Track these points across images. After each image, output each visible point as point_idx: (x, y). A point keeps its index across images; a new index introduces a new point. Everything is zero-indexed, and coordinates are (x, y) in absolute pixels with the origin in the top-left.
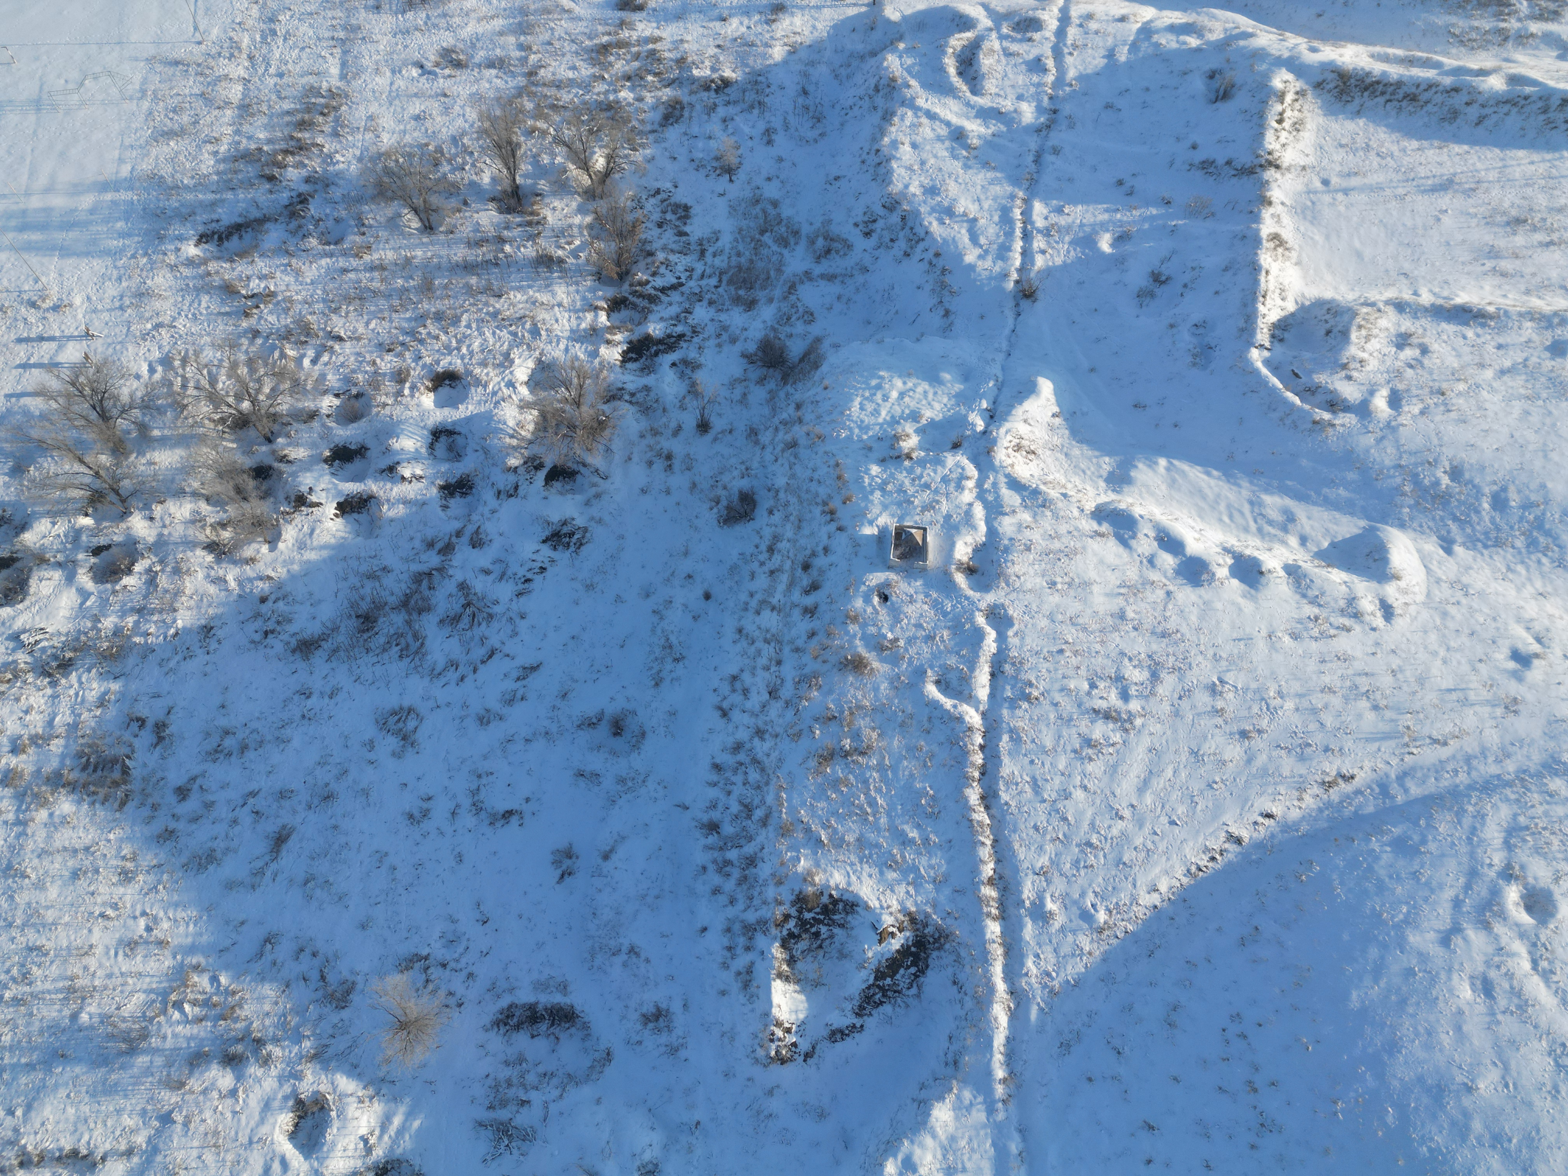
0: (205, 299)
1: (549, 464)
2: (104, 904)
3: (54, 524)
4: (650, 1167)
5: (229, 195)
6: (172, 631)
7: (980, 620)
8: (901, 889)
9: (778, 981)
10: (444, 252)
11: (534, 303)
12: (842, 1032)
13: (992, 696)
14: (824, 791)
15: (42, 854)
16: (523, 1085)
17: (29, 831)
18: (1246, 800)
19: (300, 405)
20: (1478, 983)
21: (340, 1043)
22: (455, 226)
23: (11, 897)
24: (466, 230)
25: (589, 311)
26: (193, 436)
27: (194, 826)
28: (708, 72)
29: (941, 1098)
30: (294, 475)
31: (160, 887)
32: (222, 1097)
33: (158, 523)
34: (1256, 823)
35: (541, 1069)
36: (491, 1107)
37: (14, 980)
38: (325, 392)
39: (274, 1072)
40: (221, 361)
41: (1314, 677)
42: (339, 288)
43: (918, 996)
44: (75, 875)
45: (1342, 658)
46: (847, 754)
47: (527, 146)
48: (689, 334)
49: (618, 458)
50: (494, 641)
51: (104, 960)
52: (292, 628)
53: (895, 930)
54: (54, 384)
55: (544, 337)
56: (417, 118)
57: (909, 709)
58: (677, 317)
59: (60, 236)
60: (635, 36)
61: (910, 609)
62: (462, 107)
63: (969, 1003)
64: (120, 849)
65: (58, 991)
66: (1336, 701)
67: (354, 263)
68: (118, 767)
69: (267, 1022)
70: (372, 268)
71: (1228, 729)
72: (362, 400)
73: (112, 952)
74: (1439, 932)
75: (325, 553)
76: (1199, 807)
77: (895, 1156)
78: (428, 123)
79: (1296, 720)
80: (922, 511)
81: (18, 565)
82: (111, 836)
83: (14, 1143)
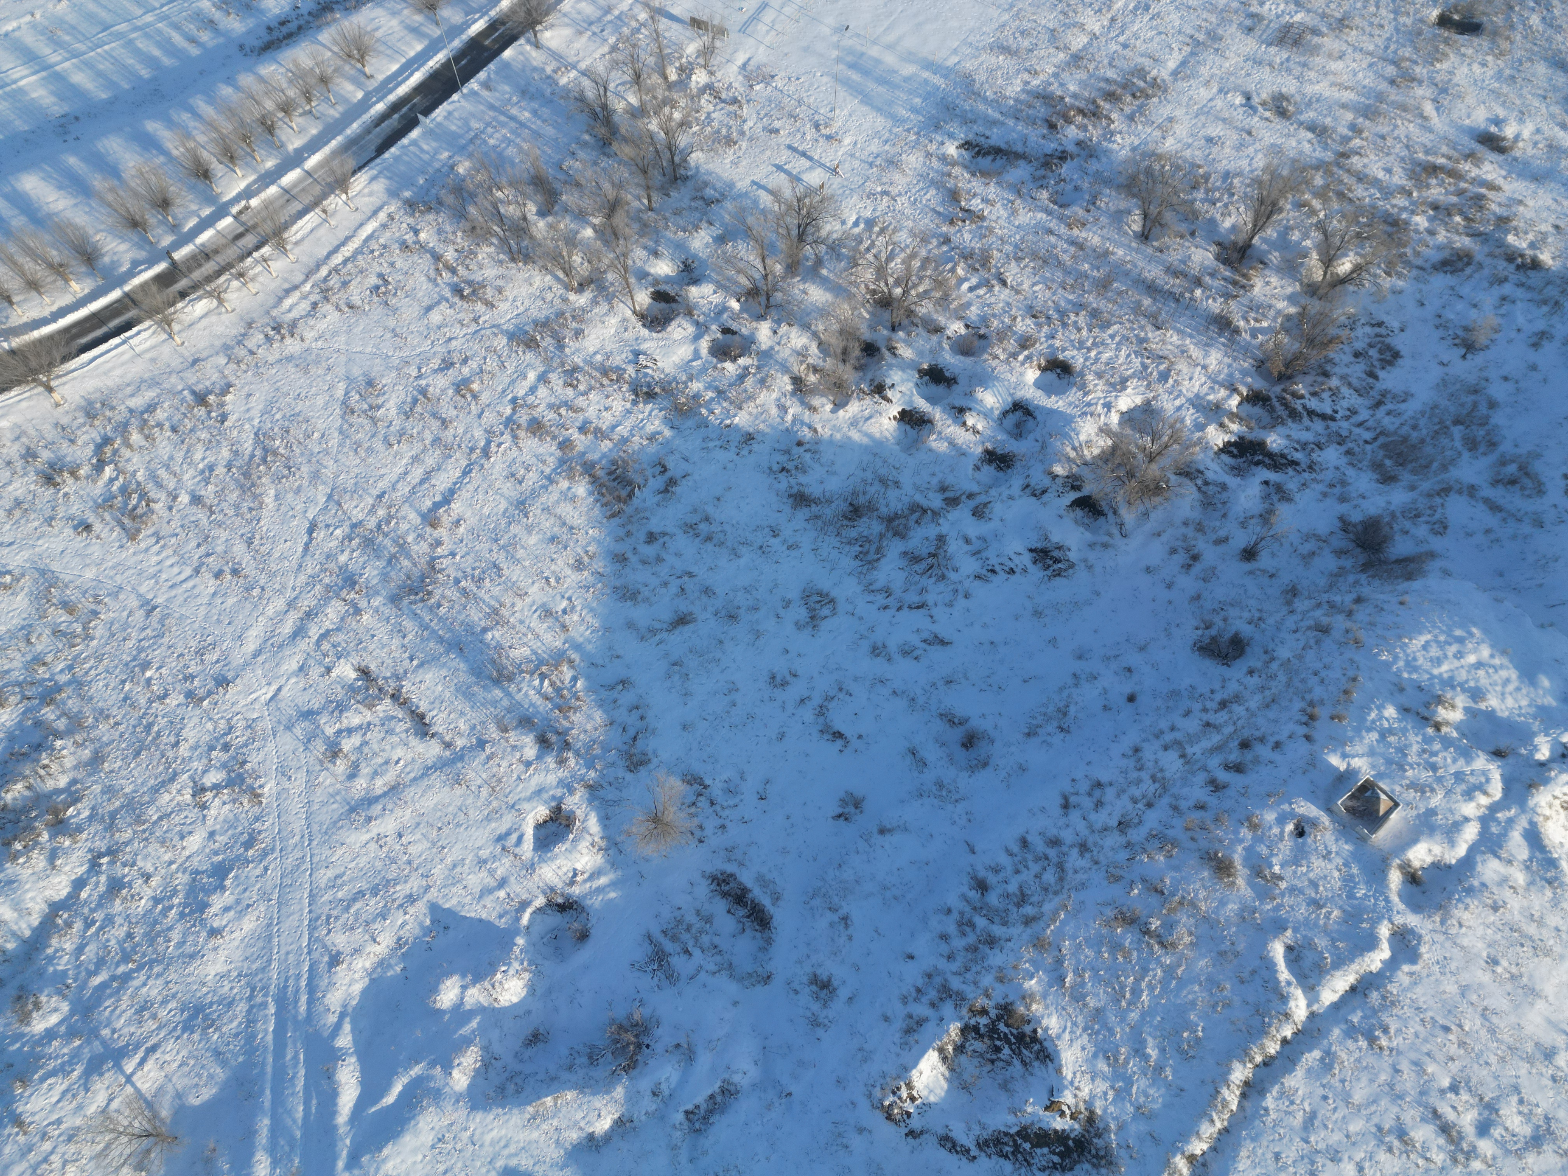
0: (933, 192)
1: (1086, 491)
2: (553, 572)
3: (715, 292)
4: (732, 1088)
5: (1011, 122)
6: (728, 422)
7: (1384, 931)
8: (1102, 1086)
9: (936, 1054)
10: (1140, 264)
11: (1183, 352)
12: (954, 1145)
13: (1336, 1006)
14: (1100, 943)
15: (546, 510)
16: (696, 940)
17: (550, 489)
19: (935, 316)
21: (611, 794)
22: (1168, 248)
23: (510, 523)
24: (1174, 257)
25: (1226, 388)
26: (846, 291)
27: (640, 567)
28: (1524, 245)
30: (890, 366)
31: (592, 590)
32: (520, 760)
33: (776, 339)
35: (716, 940)
36: (664, 932)
37: (473, 577)
38: (960, 318)
39: (560, 774)
40: (907, 246)
42: (1035, 243)
44: (553, 539)
46: (1147, 932)
47: (1288, 214)
48: (1304, 466)
49: (1150, 526)
50: (930, 598)
51: (526, 609)
52: (802, 479)
53: (1068, 1112)
54: (787, 193)
55: (1168, 385)
56: (1210, 140)
57: (1241, 947)
58: (1304, 446)
59: (872, 86)
60: (1474, 172)
61: (1318, 863)
62: (1256, 151)
64: (588, 544)
65: (489, 606)
67: (1063, 230)
68: (629, 488)
69: (582, 737)
70: (1073, 242)
72: (983, 342)
73: (534, 608)
75: (865, 440)
78: (1215, 150)
80: (1409, 787)
81: (674, 305)
82: (591, 532)
83: (399, 678)
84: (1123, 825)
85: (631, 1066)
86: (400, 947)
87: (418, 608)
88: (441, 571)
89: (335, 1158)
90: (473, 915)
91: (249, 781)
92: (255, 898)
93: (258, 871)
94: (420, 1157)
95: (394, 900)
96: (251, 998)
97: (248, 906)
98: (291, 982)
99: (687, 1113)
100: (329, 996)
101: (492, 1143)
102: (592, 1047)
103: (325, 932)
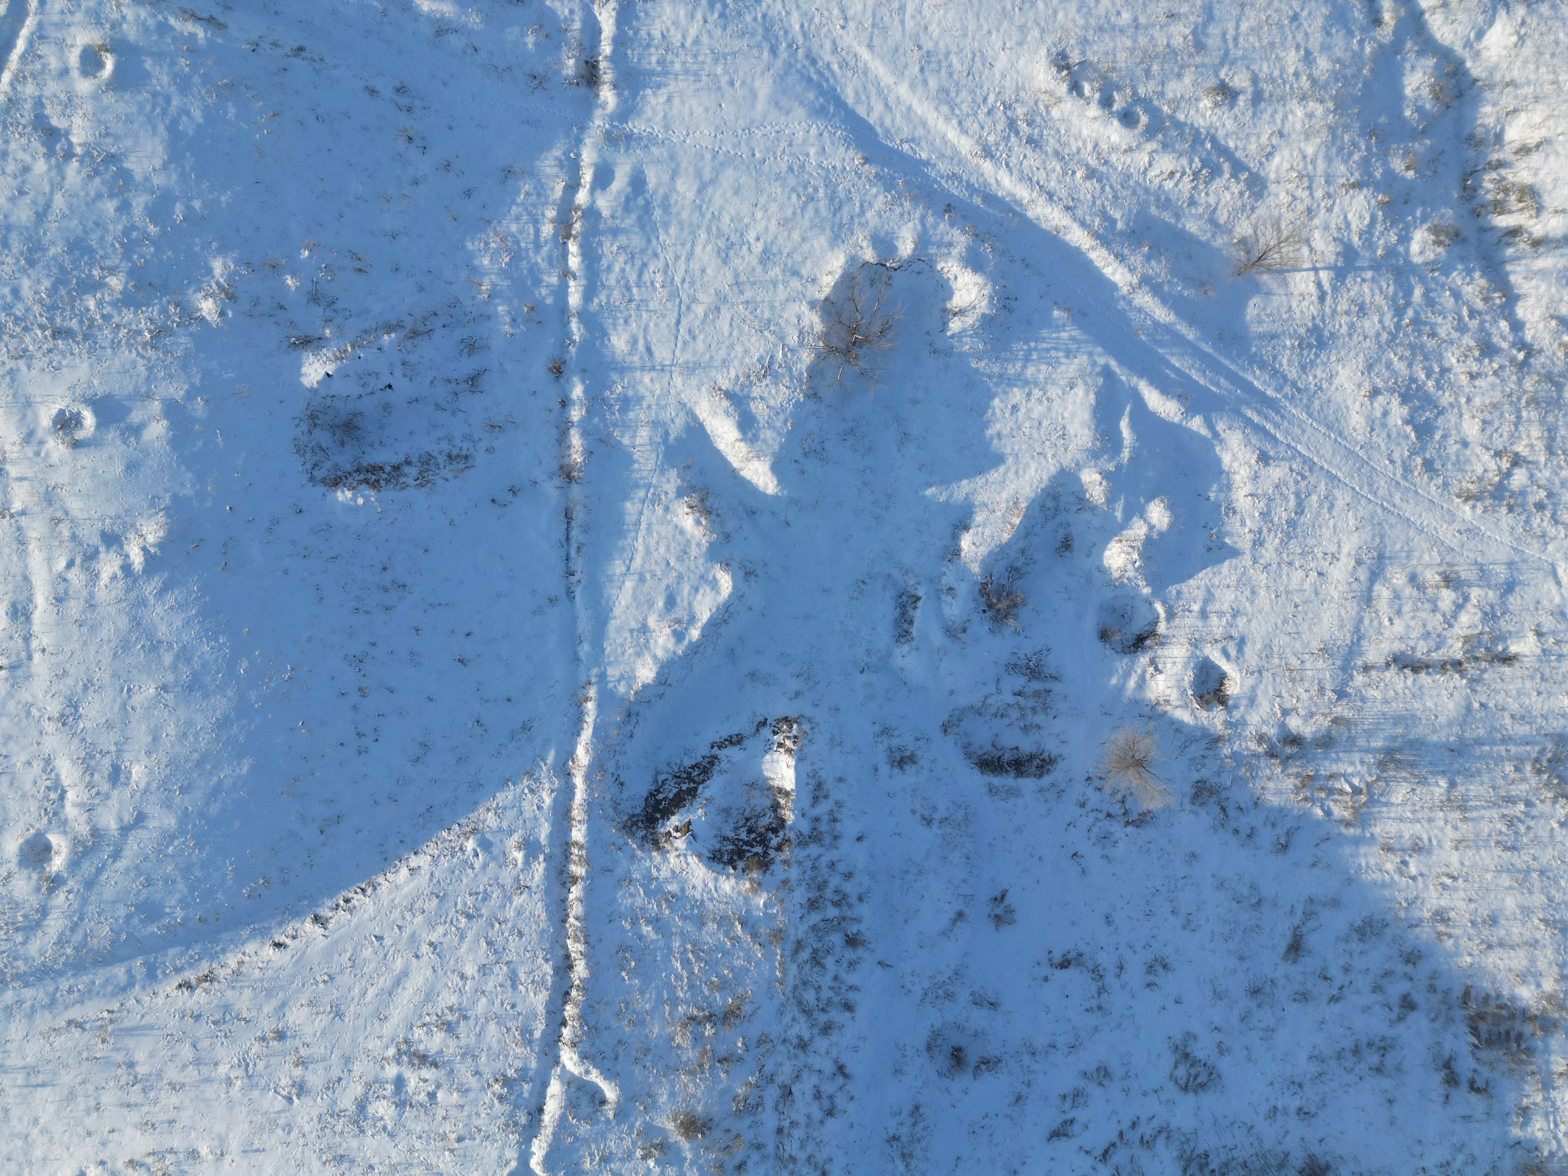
2: (1456, 890)
4: (903, 640)
8: (664, 873)
9: (788, 789)
12: (731, 743)
13: (545, 1085)
14: (736, 978)
15: (1534, 944)
16: (1021, 708)
17: (1556, 969)
18: (298, 962)
20: (122, 778)
21: (1195, 750)
23: (1550, 900)
27: (1387, 966)
29: (645, 687)
31: (1404, 904)
32: (1295, 709)
34: (294, 937)
35: (1006, 721)
36: (1049, 691)
37: (1520, 820)
39: (1252, 729)
41: (187, 1102)
43: (658, 773)
44: (1493, 921)
45: (148, 1126)
46: (710, 1018)
51: (1440, 834)
53: (675, 834)
57: (637, 1070)
63: (611, 766)
64: (1457, 945)
65: (1476, 808)
66: (172, 1074)
68: (1484, 1036)
69: (1268, 772)
71: (297, 1042)
73: (1434, 842)
74: (144, 827)
76: (348, 955)
77: (690, 642)
79: (221, 1052)
82: (1469, 959)
83: (1473, 681)
84: (787, 1092)
85: (983, 590)
86: (1228, 508)
87: (1533, 751)
88: (1555, 800)
89: (1121, 363)
90: (1201, 575)
91: (1488, 502)
92: (1375, 439)
93: (1396, 456)
94: (1066, 415)
95: (1270, 531)
96: (1294, 384)
97: (1372, 430)
98: (1278, 419)
99: (919, 599)
100: (1241, 436)
101: (1027, 465)
102: (1021, 576)
103: (1294, 466)
